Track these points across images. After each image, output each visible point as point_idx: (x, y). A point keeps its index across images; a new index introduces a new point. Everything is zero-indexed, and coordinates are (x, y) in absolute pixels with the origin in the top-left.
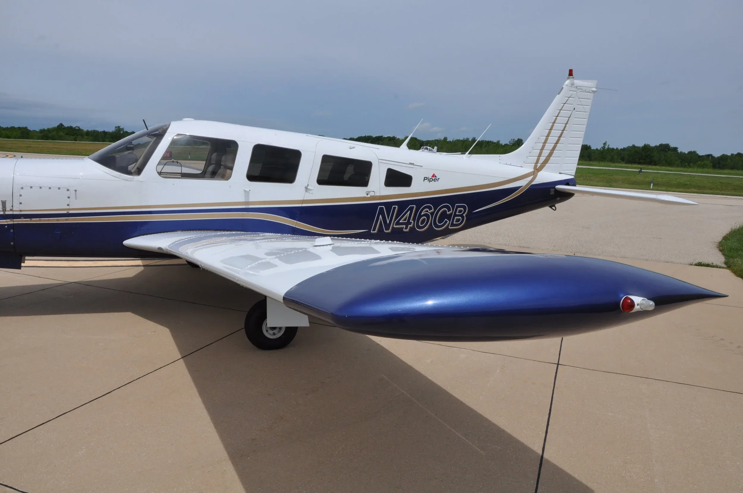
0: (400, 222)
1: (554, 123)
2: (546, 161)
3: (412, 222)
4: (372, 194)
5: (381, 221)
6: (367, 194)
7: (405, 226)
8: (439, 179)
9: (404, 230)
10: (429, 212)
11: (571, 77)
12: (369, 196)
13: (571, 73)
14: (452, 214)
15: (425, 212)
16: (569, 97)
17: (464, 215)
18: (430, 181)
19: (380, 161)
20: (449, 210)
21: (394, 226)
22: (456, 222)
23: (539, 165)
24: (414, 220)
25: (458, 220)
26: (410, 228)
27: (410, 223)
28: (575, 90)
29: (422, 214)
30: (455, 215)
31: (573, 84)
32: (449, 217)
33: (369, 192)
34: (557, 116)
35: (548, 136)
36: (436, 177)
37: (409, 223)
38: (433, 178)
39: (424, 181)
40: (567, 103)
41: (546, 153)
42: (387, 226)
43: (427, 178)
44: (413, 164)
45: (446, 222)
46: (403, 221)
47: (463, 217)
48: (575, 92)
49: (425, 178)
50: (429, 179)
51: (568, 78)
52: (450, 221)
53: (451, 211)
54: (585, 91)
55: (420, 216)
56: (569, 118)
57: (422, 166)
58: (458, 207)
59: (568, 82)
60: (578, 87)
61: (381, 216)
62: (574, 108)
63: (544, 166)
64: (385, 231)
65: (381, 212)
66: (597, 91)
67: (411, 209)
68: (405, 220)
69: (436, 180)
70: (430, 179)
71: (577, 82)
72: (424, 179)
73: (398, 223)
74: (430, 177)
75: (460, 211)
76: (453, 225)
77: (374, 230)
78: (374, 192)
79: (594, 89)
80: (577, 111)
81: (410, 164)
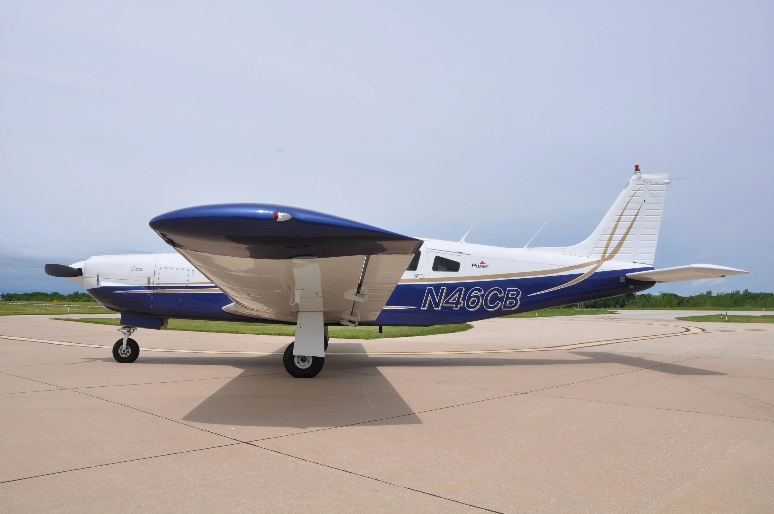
0: (450, 301)
1: (621, 215)
2: (615, 252)
3: (461, 302)
4: (421, 277)
5: (430, 299)
6: (416, 277)
7: (455, 305)
8: (488, 266)
9: (454, 309)
10: (479, 294)
11: (638, 171)
12: (418, 278)
13: (637, 168)
14: (504, 296)
15: (475, 294)
16: (637, 191)
17: (517, 298)
18: (478, 267)
19: (428, 250)
20: (501, 293)
21: (444, 305)
22: (509, 304)
23: (607, 255)
24: (463, 300)
25: (511, 303)
26: (460, 307)
27: (460, 303)
28: (644, 184)
29: (472, 296)
30: (508, 298)
31: (639, 178)
32: (501, 299)
33: (418, 275)
34: (625, 209)
35: (616, 227)
36: (484, 263)
37: (458, 303)
38: (482, 265)
39: (472, 267)
40: (634, 196)
41: (614, 244)
42: (437, 305)
43: (475, 264)
44: (461, 253)
45: (498, 304)
46: (453, 300)
47: (516, 300)
48: (644, 186)
49: (473, 264)
50: (477, 265)
51: (635, 173)
52: (502, 303)
53: (503, 294)
54: (656, 184)
55: (470, 297)
56: (639, 209)
57: (470, 255)
58: (509, 291)
59: (634, 177)
60: (647, 181)
61: (430, 295)
62: (645, 201)
63: (613, 256)
64: (435, 309)
65: (430, 291)
66: (669, 183)
67: (460, 291)
68: (455, 300)
69: (485, 266)
70: (479, 265)
71: (644, 176)
72: (472, 266)
73: (447, 302)
74: (479, 264)
75: (513, 295)
76: (505, 307)
77: (424, 307)
78: (422, 275)
79: (668, 181)
80: (648, 203)
81: (458, 252)
